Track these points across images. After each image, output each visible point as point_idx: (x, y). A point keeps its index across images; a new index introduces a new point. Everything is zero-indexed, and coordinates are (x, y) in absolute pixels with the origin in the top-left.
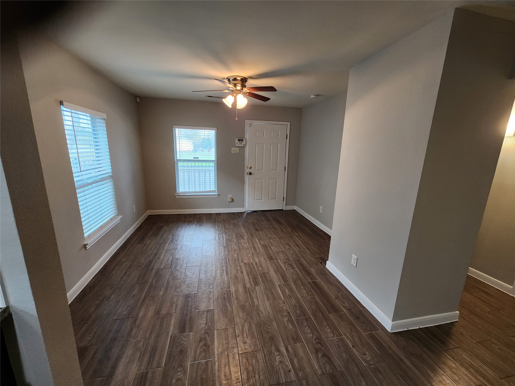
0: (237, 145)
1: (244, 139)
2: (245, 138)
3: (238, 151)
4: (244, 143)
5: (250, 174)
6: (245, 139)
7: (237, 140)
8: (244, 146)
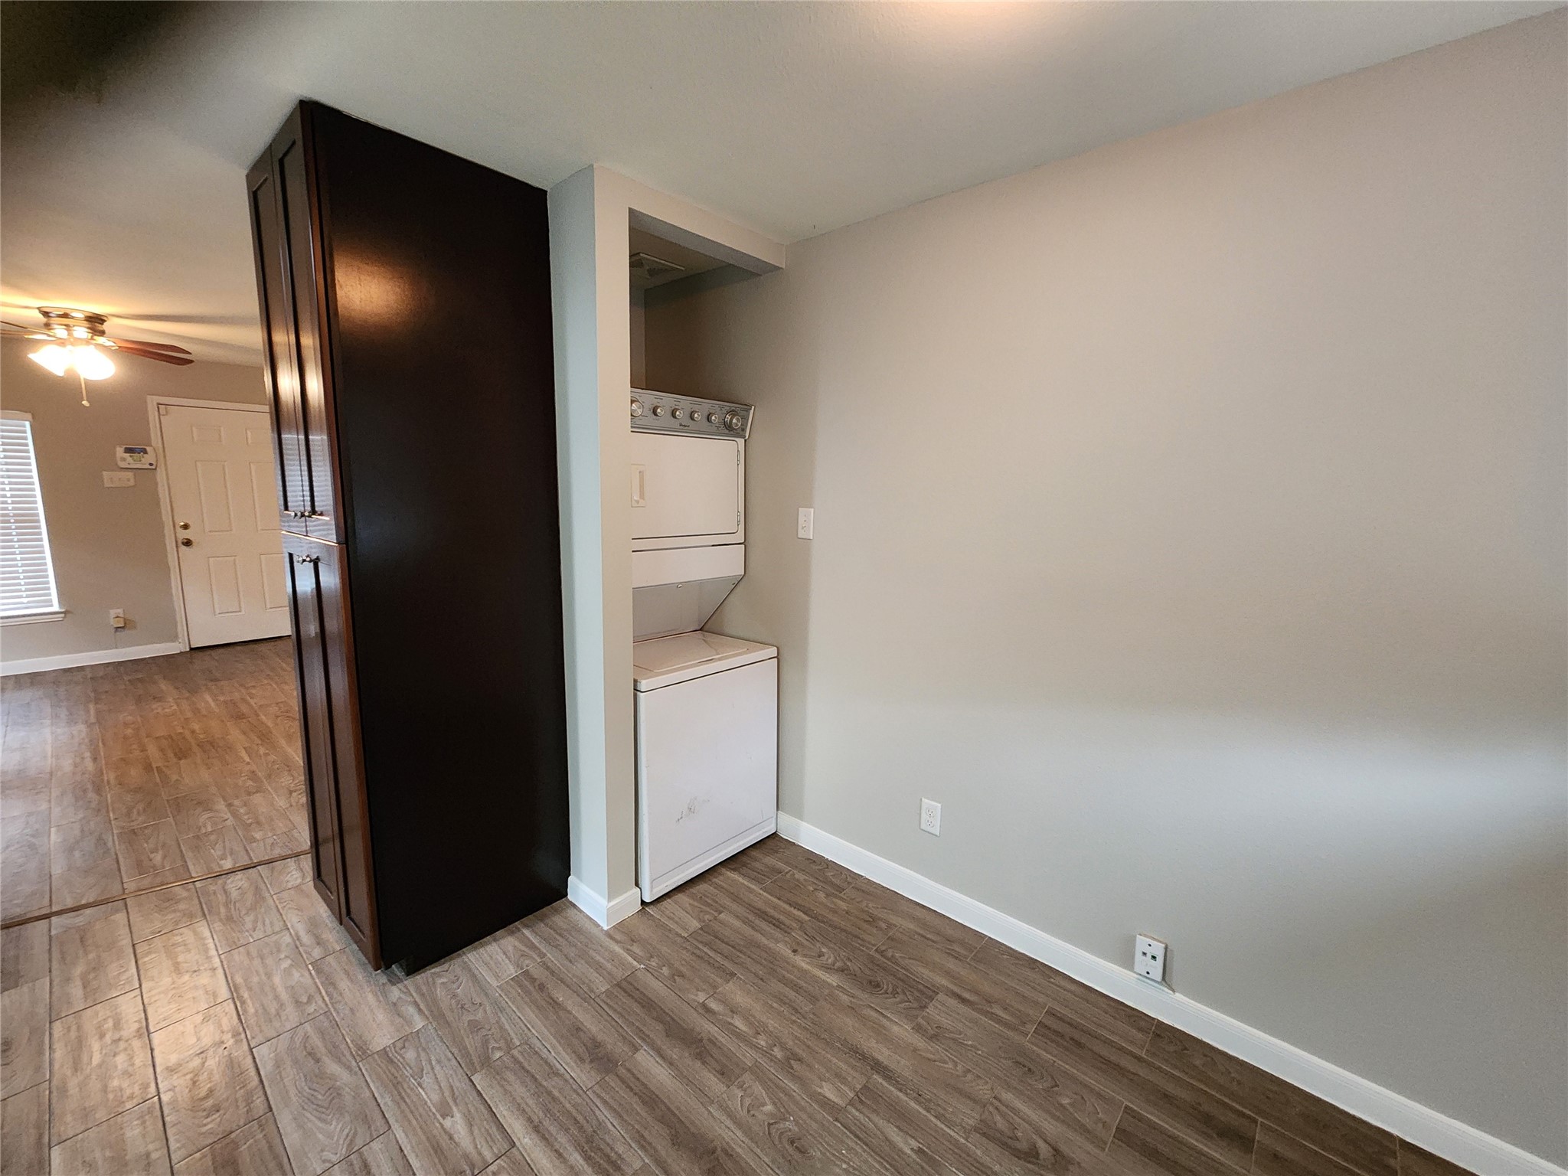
0: (122, 464)
1: (148, 449)
2: (151, 446)
3: (132, 483)
4: (150, 458)
5: (188, 543)
6: (151, 448)
7: (120, 451)
8: (153, 467)
